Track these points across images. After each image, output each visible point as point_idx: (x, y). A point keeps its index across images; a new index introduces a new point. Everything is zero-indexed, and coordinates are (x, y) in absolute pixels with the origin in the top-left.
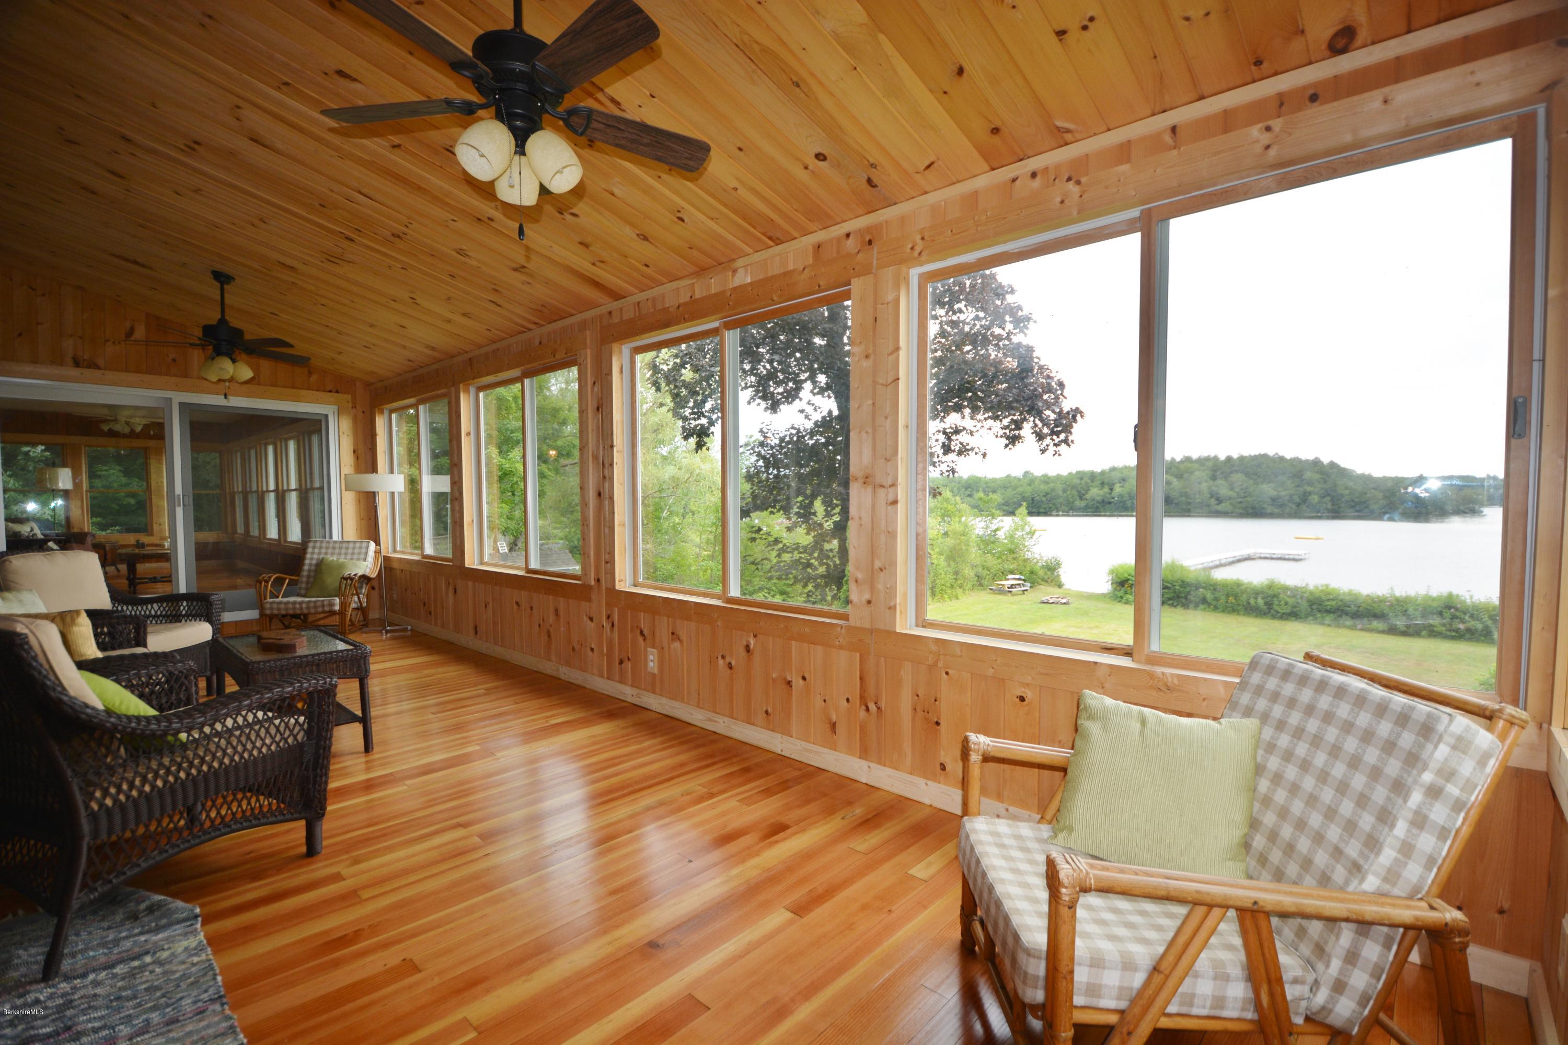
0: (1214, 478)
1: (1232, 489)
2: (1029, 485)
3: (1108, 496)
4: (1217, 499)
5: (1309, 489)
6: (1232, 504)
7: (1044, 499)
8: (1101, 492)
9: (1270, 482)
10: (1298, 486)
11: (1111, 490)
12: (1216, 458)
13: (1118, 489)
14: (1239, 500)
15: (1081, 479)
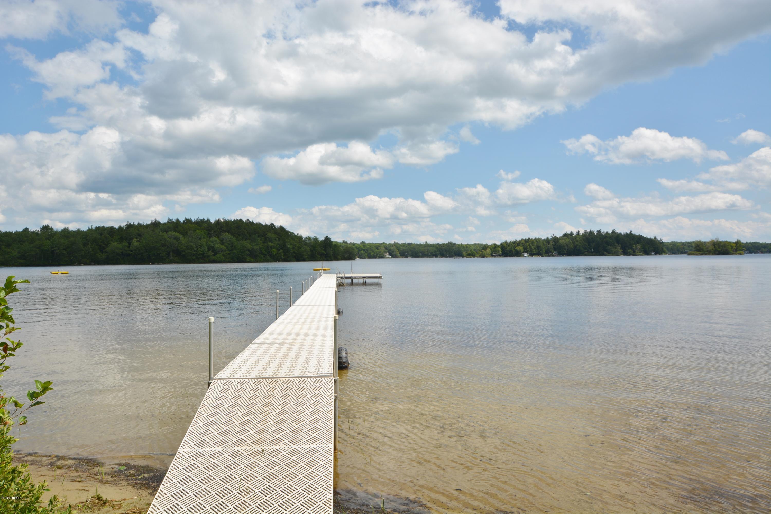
0: (209, 235)
1: (223, 244)
2: (48, 239)
3: (127, 249)
4: (213, 251)
5: (271, 244)
6: (223, 255)
7: (65, 252)
8: (120, 246)
9: (246, 239)
10: (264, 242)
11: (130, 244)
12: (208, 221)
13: (135, 243)
14: (228, 252)
15: (101, 234)
